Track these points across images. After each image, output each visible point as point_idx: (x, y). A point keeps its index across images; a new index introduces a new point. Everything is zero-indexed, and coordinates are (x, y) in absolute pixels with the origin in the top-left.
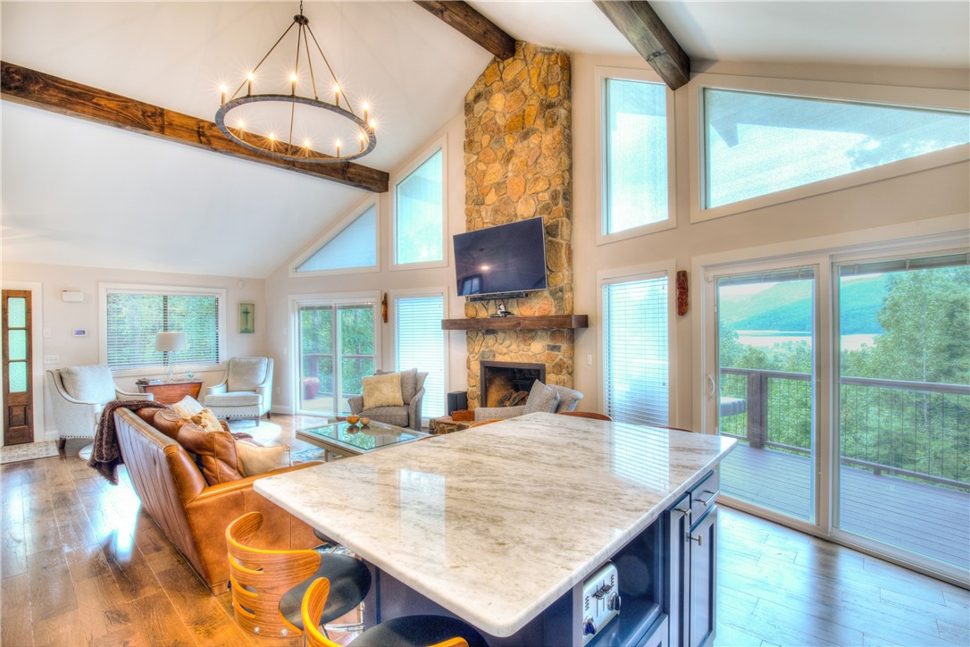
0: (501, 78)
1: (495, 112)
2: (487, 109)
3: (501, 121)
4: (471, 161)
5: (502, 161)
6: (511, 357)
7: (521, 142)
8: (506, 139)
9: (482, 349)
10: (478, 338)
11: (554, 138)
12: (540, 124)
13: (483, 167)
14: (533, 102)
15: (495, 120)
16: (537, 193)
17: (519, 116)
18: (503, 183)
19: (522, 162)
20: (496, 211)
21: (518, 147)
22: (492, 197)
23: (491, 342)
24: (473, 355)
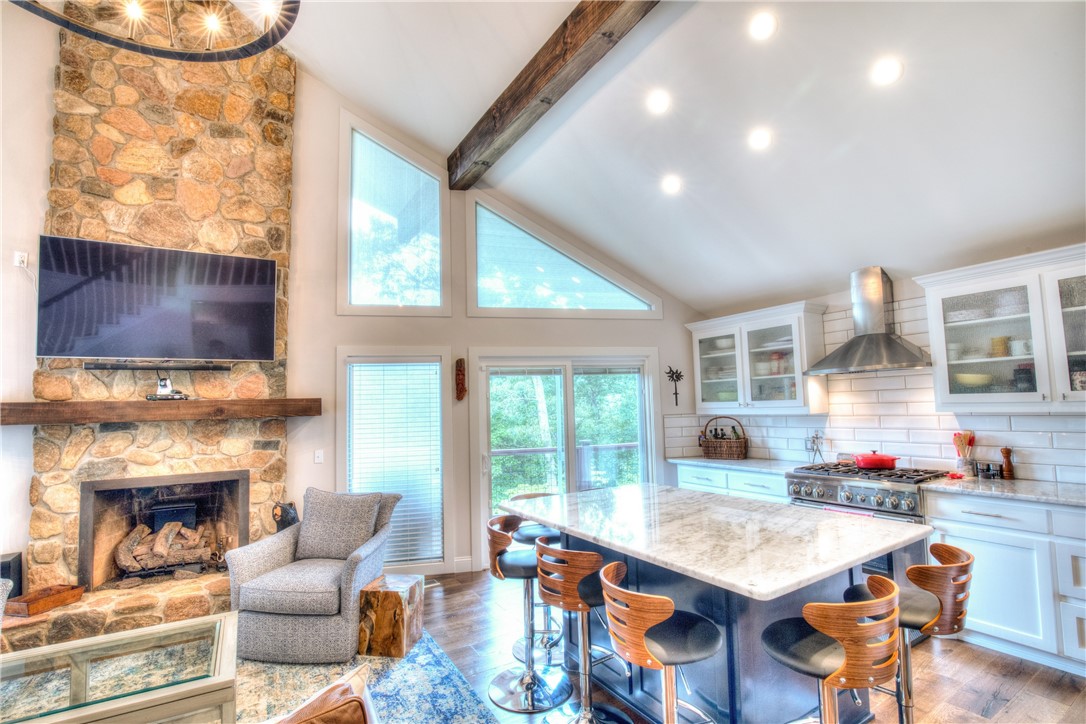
4: (78, 111)
5: (168, 147)
6: (172, 467)
7: (212, 136)
8: (181, 116)
9: (86, 459)
10: (74, 438)
11: (279, 160)
12: (252, 128)
13: (115, 135)
14: (243, 94)
15: (154, 74)
16: (243, 222)
17: (213, 98)
18: (167, 181)
19: (214, 166)
20: (145, 220)
21: (206, 141)
22: (135, 194)
23: (118, 445)
24: (51, 474)
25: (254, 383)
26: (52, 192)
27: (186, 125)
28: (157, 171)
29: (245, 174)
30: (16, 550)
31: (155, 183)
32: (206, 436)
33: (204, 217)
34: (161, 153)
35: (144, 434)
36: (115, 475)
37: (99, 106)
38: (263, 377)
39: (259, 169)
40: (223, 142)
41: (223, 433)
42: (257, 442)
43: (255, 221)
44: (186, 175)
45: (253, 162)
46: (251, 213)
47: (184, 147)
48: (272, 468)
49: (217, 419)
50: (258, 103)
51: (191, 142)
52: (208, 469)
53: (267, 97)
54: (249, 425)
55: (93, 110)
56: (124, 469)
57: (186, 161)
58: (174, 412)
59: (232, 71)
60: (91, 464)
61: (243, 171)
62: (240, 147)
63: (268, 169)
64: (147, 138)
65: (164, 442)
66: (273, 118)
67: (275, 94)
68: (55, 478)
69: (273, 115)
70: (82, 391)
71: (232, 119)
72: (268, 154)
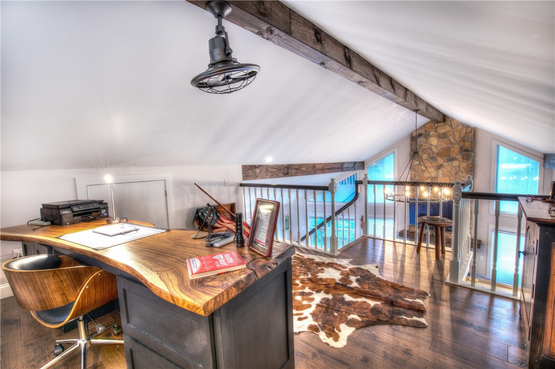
0: (436, 131)
1: (431, 145)
2: (426, 142)
3: (435, 150)
4: (415, 164)
5: (435, 168)
7: (447, 162)
8: (439, 159)
11: (468, 165)
12: (459, 157)
13: (423, 168)
14: (456, 146)
15: (431, 149)
17: (447, 151)
18: (436, 178)
19: (448, 171)
21: (446, 164)
27: (440, 161)
29: (457, 172)
34: (434, 170)
37: (419, 161)
39: (462, 169)
40: (450, 163)
44: (440, 175)
45: (459, 167)
47: (440, 167)
50: (461, 148)
51: (441, 165)
53: (464, 145)
55: (418, 163)
57: (440, 171)
59: (452, 140)
62: (456, 163)
63: (464, 169)
64: (430, 167)
67: (467, 143)
69: (466, 150)
71: (453, 155)
72: (465, 164)
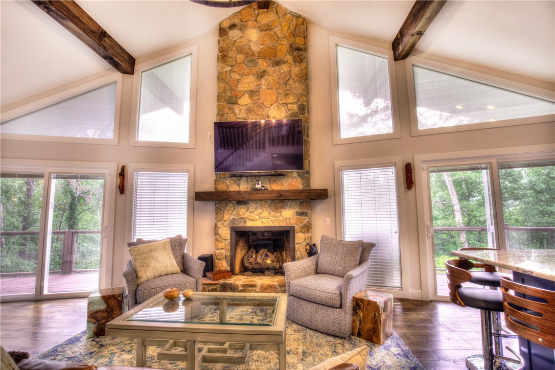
1: (250, 41)
2: (241, 37)
3: (255, 48)
4: (225, 70)
5: (256, 76)
6: (262, 222)
7: (273, 67)
8: (260, 61)
9: (232, 217)
10: (228, 208)
11: (301, 70)
12: (289, 58)
13: (237, 77)
14: (284, 43)
15: (250, 46)
16: (287, 104)
17: (272, 49)
18: (256, 91)
19: (274, 80)
20: (249, 111)
21: (270, 69)
22: (245, 100)
23: (242, 211)
24: (221, 222)
25: (296, 182)
26: (218, 105)
27: (263, 64)
28: (252, 88)
29: (287, 81)
30: (211, 253)
31: (252, 93)
32: (276, 208)
33: (271, 105)
34: (253, 80)
35: (252, 206)
36: (241, 225)
37: (232, 66)
38: (299, 179)
39: (293, 77)
40: (277, 68)
41: (283, 207)
42: (297, 212)
43: (293, 102)
44: (263, 87)
45: (290, 74)
46: (291, 99)
47: (262, 75)
48: (305, 226)
49: (280, 200)
50: (291, 46)
51: (265, 71)
52: (277, 224)
53: (294, 41)
54: (294, 203)
55: (229, 68)
56: (245, 222)
57: (263, 81)
58: (262, 196)
59: (279, 34)
60: (233, 219)
61: (286, 80)
62: (284, 68)
63: (297, 76)
64: (248, 75)
65: (259, 211)
66: (298, 50)
67: (298, 38)
68: (222, 224)
69: (298, 49)
70: (230, 188)
71: (280, 56)
72: (297, 69)
